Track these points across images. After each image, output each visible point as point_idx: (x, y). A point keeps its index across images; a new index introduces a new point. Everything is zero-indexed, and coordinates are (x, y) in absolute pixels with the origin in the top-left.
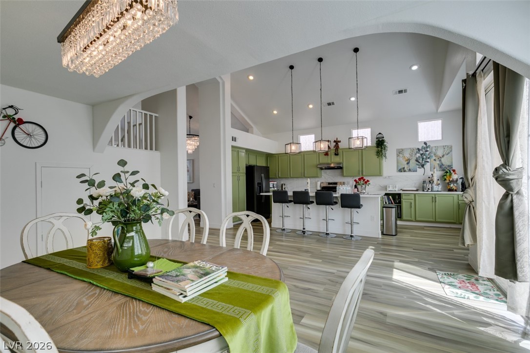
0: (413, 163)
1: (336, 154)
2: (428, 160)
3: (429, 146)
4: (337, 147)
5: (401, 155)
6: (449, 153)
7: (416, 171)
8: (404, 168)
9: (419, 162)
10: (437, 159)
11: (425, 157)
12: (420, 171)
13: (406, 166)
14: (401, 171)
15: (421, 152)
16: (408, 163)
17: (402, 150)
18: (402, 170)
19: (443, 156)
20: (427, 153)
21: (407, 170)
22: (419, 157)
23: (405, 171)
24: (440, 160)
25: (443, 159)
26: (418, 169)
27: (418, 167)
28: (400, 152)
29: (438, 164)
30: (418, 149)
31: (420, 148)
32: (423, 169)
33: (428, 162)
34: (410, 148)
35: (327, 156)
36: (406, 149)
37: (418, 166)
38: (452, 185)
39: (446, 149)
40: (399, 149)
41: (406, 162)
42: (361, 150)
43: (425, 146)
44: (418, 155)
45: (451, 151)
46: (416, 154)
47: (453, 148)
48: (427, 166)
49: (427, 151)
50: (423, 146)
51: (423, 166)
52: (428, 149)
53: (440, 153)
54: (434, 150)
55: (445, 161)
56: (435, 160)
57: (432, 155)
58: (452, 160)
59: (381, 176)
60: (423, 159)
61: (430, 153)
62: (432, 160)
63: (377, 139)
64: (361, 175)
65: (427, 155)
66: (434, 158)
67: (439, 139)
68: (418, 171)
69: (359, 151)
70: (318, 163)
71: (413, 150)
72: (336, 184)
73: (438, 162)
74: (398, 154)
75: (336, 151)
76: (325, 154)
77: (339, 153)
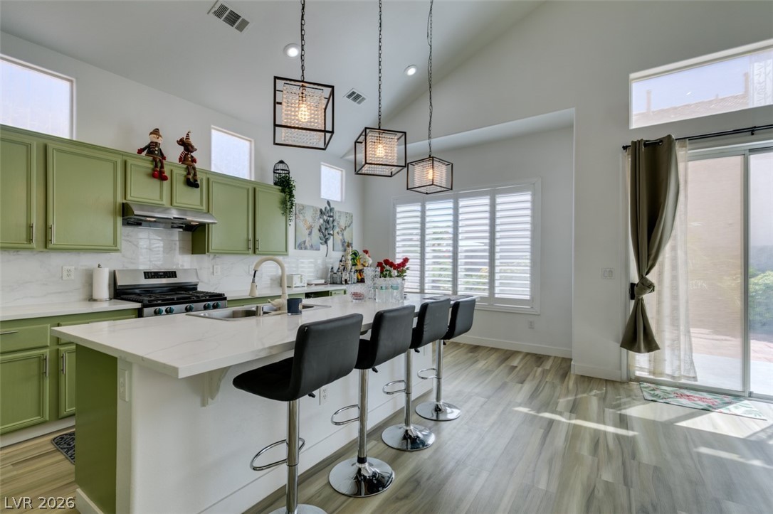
0: (316, 233)
1: (192, 183)
2: (331, 232)
3: (333, 208)
4: (188, 160)
6: (350, 225)
7: (319, 250)
8: (305, 242)
9: (322, 232)
10: (340, 232)
11: (328, 226)
12: (323, 248)
13: (307, 239)
14: (301, 249)
15: (325, 218)
16: (310, 234)
17: (304, 207)
18: (303, 246)
19: (345, 228)
20: (331, 219)
21: (309, 247)
22: (322, 225)
23: (306, 249)
24: (343, 235)
25: (345, 233)
26: (321, 245)
27: (321, 243)
28: (299, 210)
29: (341, 240)
30: (321, 210)
31: (324, 210)
32: (325, 246)
33: (331, 235)
34: (313, 207)
36: (308, 206)
37: (321, 241)
39: (348, 219)
40: (299, 205)
41: (307, 232)
42: (253, 191)
43: (328, 208)
44: (321, 221)
45: (352, 222)
46: (319, 219)
47: (353, 217)
48: (330, 242)
49: (330, 217)
50: (326, 208)
51: (326, 242)
52: (332, 214)
53: (343, 224)
54: (337, 217)
55: (347, 236)
56: (338, 233)
57: (335, 224)
58: (352, 236)
59: (287, 255)
60: (326, 229)
61: (334, 221)
62: (335, 232)
63: (274, 172)
64: (251, 251)
65: (330, 222)
66: (337, 230)
67: (339, 200)
68: (321, 249)
69: (248, 190)
70: (120, 200)
71: (315, 209)
72: (172, 274)
73: (341, 237)
74: (297, 213)
75: (189, 173)
76: (150, 171)
77: (199, 182)
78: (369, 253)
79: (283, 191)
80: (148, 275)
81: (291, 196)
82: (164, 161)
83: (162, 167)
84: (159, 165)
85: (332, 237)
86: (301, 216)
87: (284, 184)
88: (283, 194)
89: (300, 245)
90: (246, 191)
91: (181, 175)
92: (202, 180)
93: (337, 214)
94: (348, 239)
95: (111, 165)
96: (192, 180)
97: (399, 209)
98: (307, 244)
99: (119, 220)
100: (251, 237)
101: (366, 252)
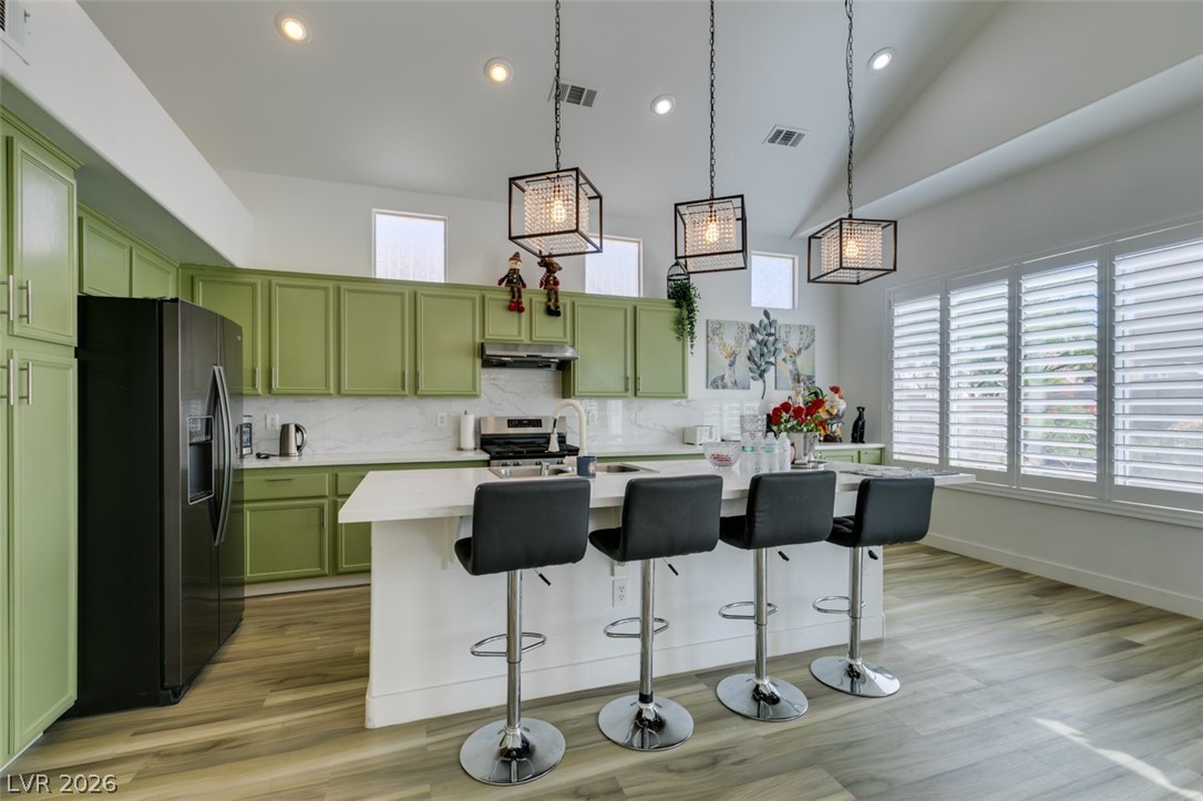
0: (742, 363)
1: (553, 312)
2: (772, 360)
3: (775, 321)
4: (550, 284)
5: (716, 339)
6: (809, 345)
7: (749, 388)
8: (723, 378)
9: (754, 361)
10: (788, 358)
11: (765, 350)
12: (757, 385)
13: (727, 372)
14: (717, 388)
15: (760, 337)
16: (732, 364)
17: (721, 324)
18: (720, 383)
19: (799, 351)
20: (772, 339)
21: (729, 384)
22: (754, 349)
23: (724, 387)
24: (794, 362)
25: (799, 360)
26: (752, 381)
27: (753, 378)
28: (715, 329)
29: (791, 371)
30: (752, 326)
31: (757, 325)
32: (760, 382)
33: (771, 364)
34: (737, 322)
35: (515, 314)
36: (728, 322)
37: (751, 374)
38: (834, 427)
39: (805, 336)
40: (712, 322)
41: (727, 362)
42: (632, 311)
43: (766, 321)
44: (753, 343)
45: (813, 340)
46: (748, 340)
47: (816, 333)
48: (770, 375)
49: (770, 335)
50: (761, 322)
51: (761, 376)
52: (773, 331)
53: (794, 344)
54: (783, 335)
55: (803, 365)
56: (784, 360)
57: (779, 345)
58: (814, 363)
59: (685, 397)
60: (762, 355)
61: (776, 340)
62: (780, 359)
63: (669, 280)
64: (631, 392)
65: (769, 344)
66: (783, 354)
67: (788, 305)
68: (751, 387)
69: (626, 311)
70: (478, 340)
71: (741, 327)
72: (537, 423)
73: (790, 367)
74: (710, 334)
75: (549, 300)
76: (508, 303)
77: (561, 309)
78: (842, 392)
79: (678, 305)
80: (512, 423)
81: (691, 311)
82: (523, 290)
83: (520, 297)
84: (517, 294)
85: (773, 367)
86: (716, 338)
87: (681, 295)
88: (678, 310)
89: (714, 381)
90: (622, 313)
91: (540, 303)
92: (565, 306)
93: (783, 330)
94: (805, 371)
95: (470, 303)
96: (553, 308)
97: (898, 310)
98: (727, 380)
99: (479, 362)
100: (630, 374)
101: (835, 390)
